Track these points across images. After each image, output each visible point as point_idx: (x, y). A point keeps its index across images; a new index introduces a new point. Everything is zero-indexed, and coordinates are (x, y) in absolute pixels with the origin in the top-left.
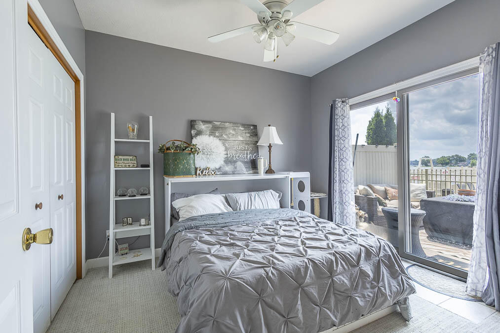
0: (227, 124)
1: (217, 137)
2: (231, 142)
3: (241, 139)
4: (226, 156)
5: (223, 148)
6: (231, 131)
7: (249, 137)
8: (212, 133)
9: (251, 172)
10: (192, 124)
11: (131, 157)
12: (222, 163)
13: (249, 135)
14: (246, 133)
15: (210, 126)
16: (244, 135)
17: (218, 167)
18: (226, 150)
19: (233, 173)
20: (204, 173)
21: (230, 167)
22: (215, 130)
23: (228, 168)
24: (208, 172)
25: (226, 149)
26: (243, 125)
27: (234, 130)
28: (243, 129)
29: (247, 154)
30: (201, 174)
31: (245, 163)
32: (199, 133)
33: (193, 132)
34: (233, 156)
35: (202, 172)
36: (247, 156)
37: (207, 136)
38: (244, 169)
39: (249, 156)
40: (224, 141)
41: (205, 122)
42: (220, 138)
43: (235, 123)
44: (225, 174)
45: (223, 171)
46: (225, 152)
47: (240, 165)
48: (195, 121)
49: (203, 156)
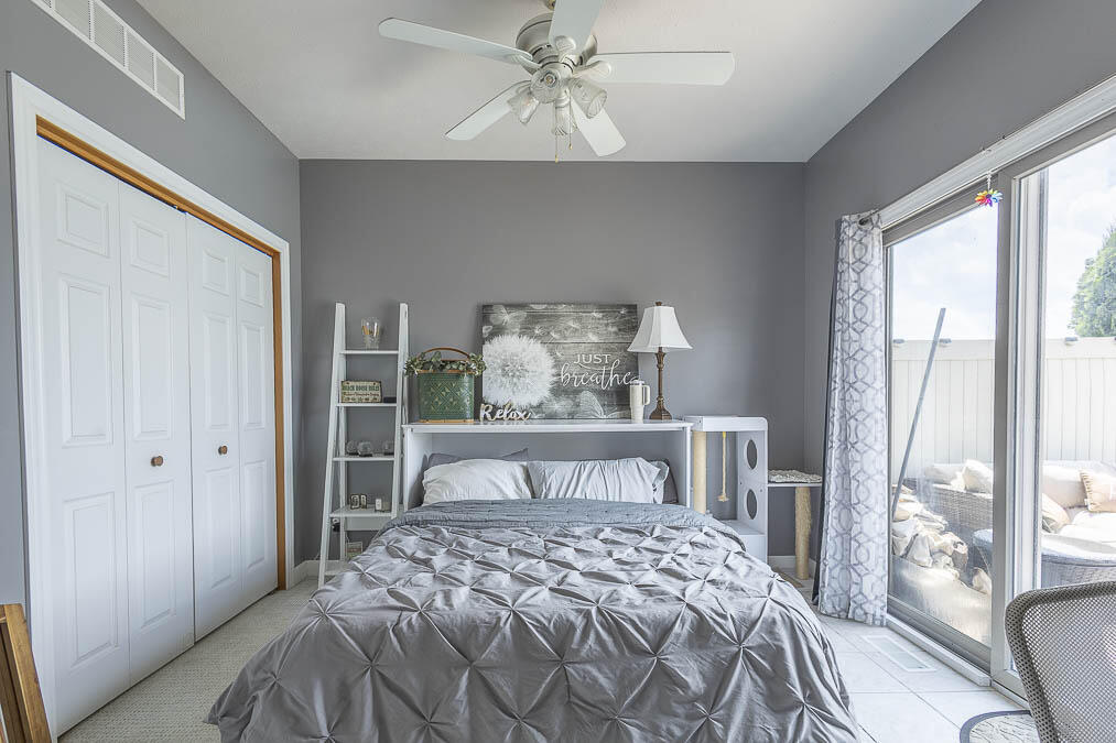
0: (562, 308)
1: (537, 337)
2: (569, 348)
3: (594, 339)
4: (555, 379)
5: (550, 362)
6: (571, 324)
7: (615, 333)
8: (526, 330)
9: (616, 414)
10: (484, 313)
11: (371, 384)
12: (547, 394)
13: (615, 329)
14: (607, 325)
15: (523, 314)
16: (602, 329)
17: (535, 404)
18: (555, 366)
19: (572, 416)
20: (497, 416)
21: (563, 403)
22: (535, 322)
23: (558, 406)
24: (508, 415)
25: (557, 364)
26: (601, 307)
27: (579, 319)
28: (600, 315)
29: (608, 373)
30: (489, 416)
31: (600, 393)
32: (498, 331)
33: (486, 330)
34: (572, 380)
35: (493, 414)
36: (606, 379)
37: (515, 337)
38: (599, 408)
39: (611, 379)
40: (552, 349)
41: (511, 306)
42: (543, 339)
43: (581, 305)
44: (552, 417)
45: (548, 411)
46: (554, 371)
47: (589, 399)
48: (491, 306)
49: (504, 379)
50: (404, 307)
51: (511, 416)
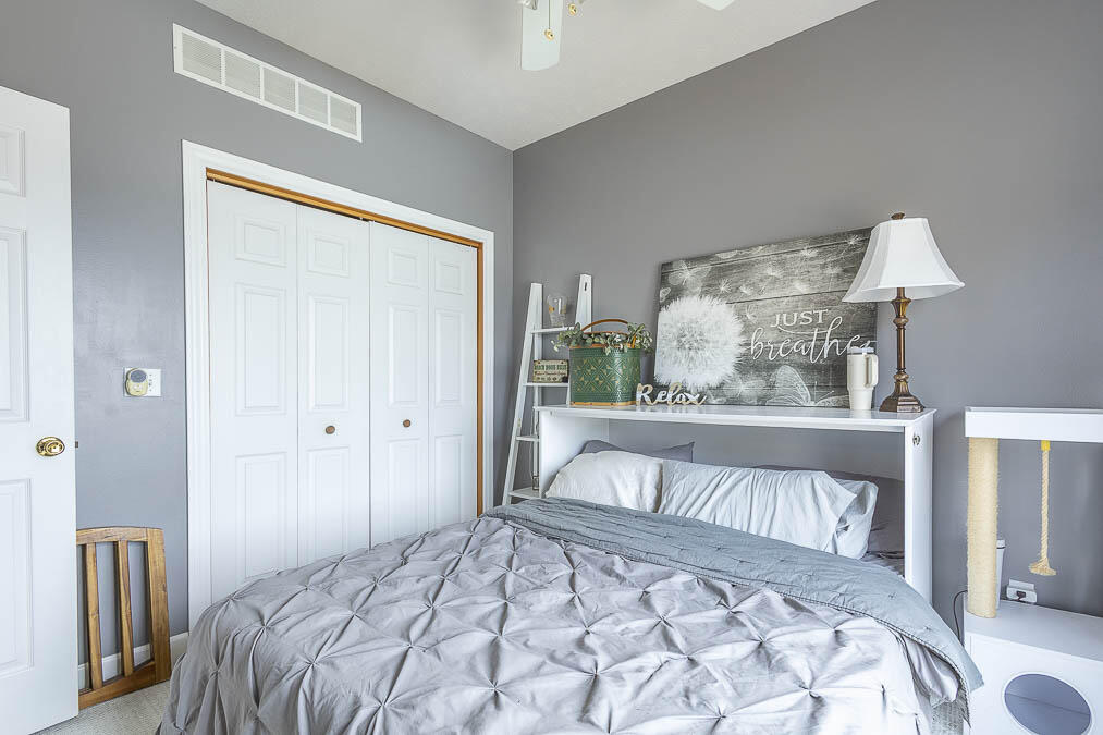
0: (758, 252)
1: (723, 295)
2: (764, 306)
3: (801, 288)
4: (743, 350)
5: (739, 327)
6: (770, 272)
7: (838, 276)
8: (709, 288)
9: (832, 400)
10: (665, 270)
11: (559, 363)
12: (730, 370)
13: (837, 270)
14: (824, 266)
15: (706, 267)
16: (816, 273)
17: (714, 383)
18: (743, 333)
19: (762, 402)
20: (659, 399)
21: (752, 383)
22: (722, 275)
23: (744, 388)
24: (674, 398)
25: (747, 329)
26: (817, 242)
27: (781, 263)
28: (814, 253)
29: (821, 338)
30: (647, 399)
31: (807, 369)
32: (677, 293)
33: (663, 294)
34: (766, 350)
35: (653, 397)
36: (818, 348)
37: (696, 298)
38: (804, 391)
39: (827, 347)
40: (740, 305)
41: (692, 260)
42: (731, 297)
43: (785, 243)
44: (735, 402)
45: (729, 394)
46: (742, 340)
47: (788, 376)
48: (671, 264)
49: (679, 353)
50: (586, 279)
51: (677, 399)
